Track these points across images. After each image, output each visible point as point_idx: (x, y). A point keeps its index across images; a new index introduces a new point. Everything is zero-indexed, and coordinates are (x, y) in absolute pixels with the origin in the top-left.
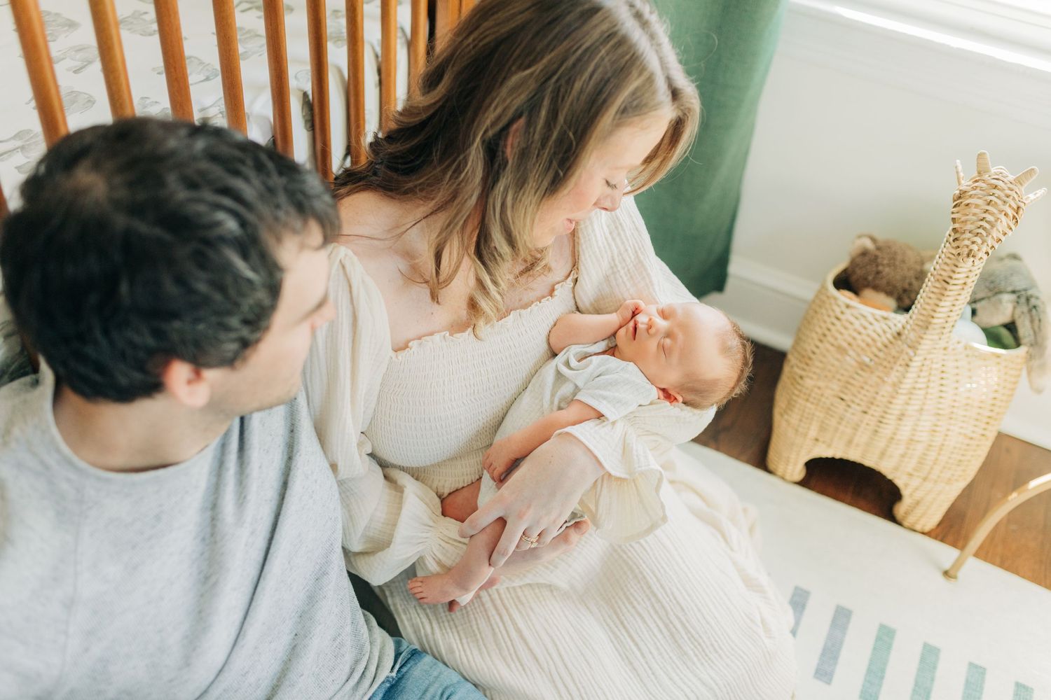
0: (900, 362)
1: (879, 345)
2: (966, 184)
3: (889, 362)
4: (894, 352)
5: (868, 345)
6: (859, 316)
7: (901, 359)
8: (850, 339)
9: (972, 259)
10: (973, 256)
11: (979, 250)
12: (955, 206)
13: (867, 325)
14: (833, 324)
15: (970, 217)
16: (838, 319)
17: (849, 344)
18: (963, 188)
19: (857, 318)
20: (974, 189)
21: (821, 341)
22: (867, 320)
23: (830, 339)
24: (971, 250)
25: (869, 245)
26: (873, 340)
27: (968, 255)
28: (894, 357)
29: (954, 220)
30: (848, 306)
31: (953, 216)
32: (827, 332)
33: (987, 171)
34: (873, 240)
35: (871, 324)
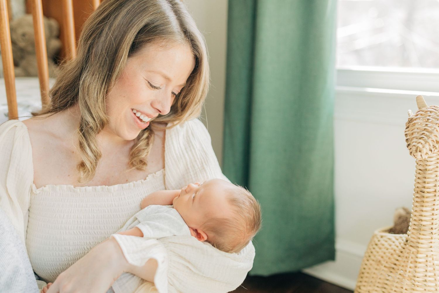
0: (410, 260)
1: (398, 252)
2: (412, 115)
3: (404, 262)
4: (406, 255)
5: (392, 254)
6: (388, 240)
7: (410, 257)
8: (382, 254)
9: (419, 154)
10: (420, 151)
11: (423, 147)
12: (407, 128)
13: (391, 243)
14: (374, 248)
15: (416, 130)
16: (376, 245)
17: (382, 257)
18: (411, 117)
19: (386, 241)
20: (417, 115)
21: (368, 260)
22: (392, 241)
23: (372, 257)
24: (417, 148)
25: (403, 213)
26: (395, 251)
27: (416, 151)
28: (406, 258)
29: (406, 135)
30: (382, 237)
31: (406, 133)
32: (371, 254)
33: (424, 106)
34: (405, 209)
35: (394, 242)
